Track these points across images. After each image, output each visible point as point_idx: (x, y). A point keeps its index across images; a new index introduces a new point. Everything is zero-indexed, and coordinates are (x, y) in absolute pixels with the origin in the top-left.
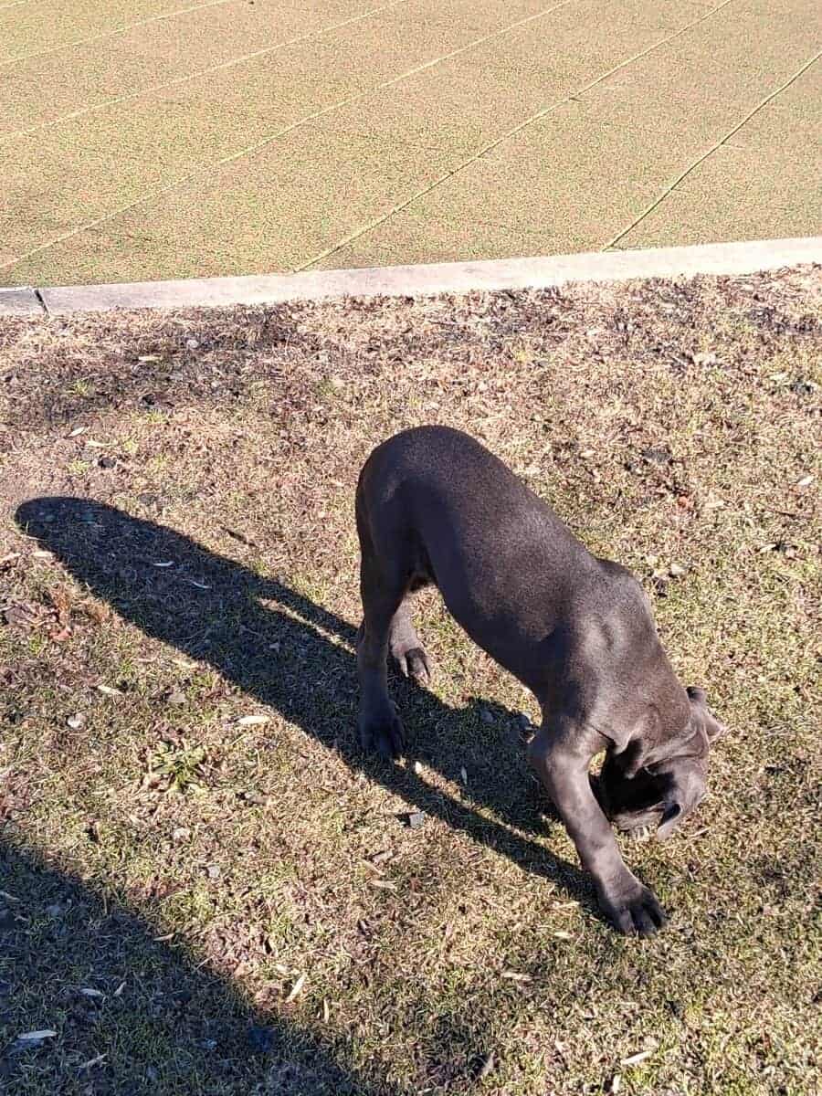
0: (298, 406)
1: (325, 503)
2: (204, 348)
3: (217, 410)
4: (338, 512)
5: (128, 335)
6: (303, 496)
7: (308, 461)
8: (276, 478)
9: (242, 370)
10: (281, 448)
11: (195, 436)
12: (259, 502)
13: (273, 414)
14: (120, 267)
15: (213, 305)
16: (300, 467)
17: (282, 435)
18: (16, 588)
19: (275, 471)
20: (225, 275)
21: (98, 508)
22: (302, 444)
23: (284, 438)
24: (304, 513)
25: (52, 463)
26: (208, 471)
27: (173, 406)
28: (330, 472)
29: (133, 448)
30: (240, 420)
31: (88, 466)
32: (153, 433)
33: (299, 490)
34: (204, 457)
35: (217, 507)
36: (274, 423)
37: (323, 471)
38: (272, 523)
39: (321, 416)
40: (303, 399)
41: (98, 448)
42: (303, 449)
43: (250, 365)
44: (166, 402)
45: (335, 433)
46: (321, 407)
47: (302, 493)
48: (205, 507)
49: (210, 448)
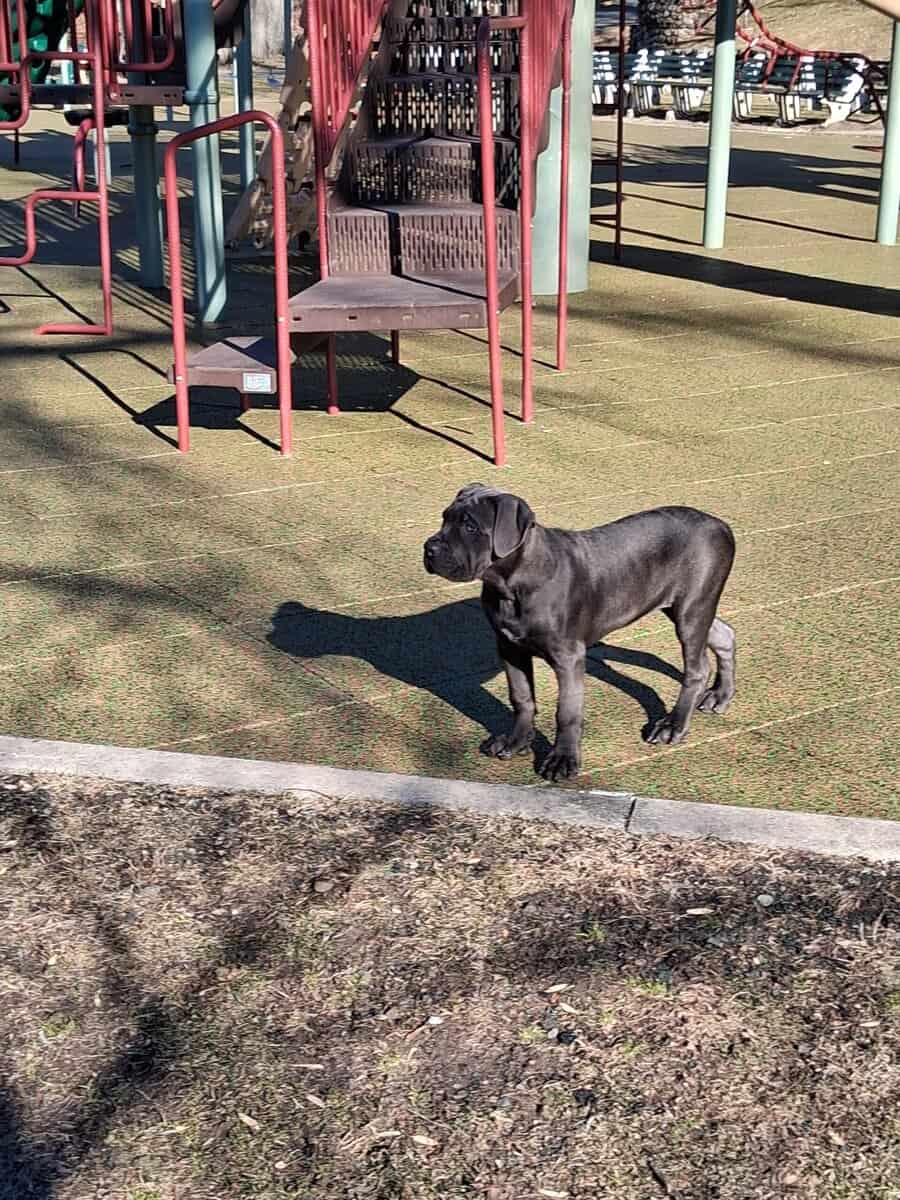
0: (844, 1014)
1: (804, 1163)
2: (777, 908)
3: (739, 997)
4: (815, 1180)
5: (700, 874)
6: (781, 1146)
7: (812, 1096)
8: (759, 1109)
9: (806, 947)
10: (791, 1068)
11: (691, 1026)
12: (716, 1138)
13: (807, 1020)
14: (753, 785)
15: (828, 852)
16: (798, 1102)
17: (800, 1050)
18: (369, 1176)
19: (762, 1100)
20: (870, 816)
21: (520, 1095)
22: (818, 1070)
23: (802, 1056)
24: (769, 1170)
25: (505, 1022)
26: (680, 1077)
27: (689, 978)
28: (836, 1119)
29: (608, 1025)
30: (760, 1016)
31: (542, 1035)
32: (644, 1010)
33: (781, 1136)
34: (685, 1057)
35: (660, 1132)
36: (802, 1031)
37: (827, 1116)
38: (716, 1173)
39: (867, 1036)
40: (858, 1006)
41: (569, 1014)
42: (816, 1078)
43: (819, 944)
44: (684, 972)
45: (870, 1066)
46: (877, 1023)
47: (783, 1141)
48: (645, 1128)
49: (698, 1047)
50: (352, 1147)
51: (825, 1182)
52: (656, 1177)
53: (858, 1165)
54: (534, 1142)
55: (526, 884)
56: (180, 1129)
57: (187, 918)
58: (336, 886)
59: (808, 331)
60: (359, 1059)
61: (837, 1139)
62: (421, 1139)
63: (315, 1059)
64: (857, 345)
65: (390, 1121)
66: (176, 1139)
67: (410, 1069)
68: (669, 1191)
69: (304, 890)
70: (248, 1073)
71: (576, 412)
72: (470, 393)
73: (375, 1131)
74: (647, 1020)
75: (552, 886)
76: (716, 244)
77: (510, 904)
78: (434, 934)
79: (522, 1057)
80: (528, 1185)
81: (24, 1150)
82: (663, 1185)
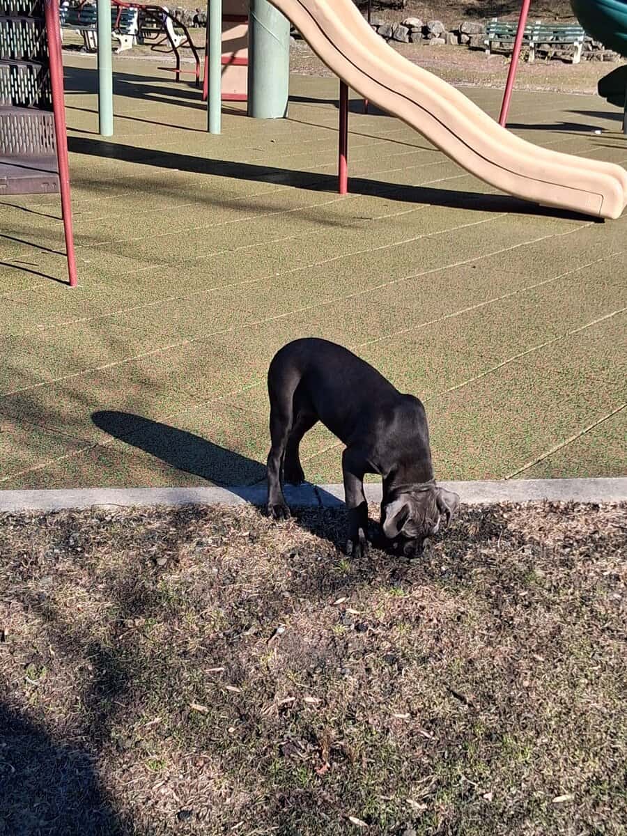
0: (508, 590)
1: (529, 674)
3: (445, 590)
6: (512, 667)
7: (515, 637)
8: (490, 649)
9: (465, 557)
10: (494, 625)
11: (428, 609)
12: (476, 669)
13: (488, 596)
16: (509, 642)
17: (495, 614)
18: (290, 726)
19: (489, 644)
20: (453, 480)
21: (354, 664)
22: (511, 622)
23: (496, 616)
24: (512, 681)
25: (321, 625)
26: (437, 639)
27: (412, 584)
28: (533, 647)
29: (381, 616)
30: (463, 599)
31: (347, 629)
32: (396, 605)
33: (508, 661)
34: (434, 628)
35: (444, 671)
36: (489, 603)
37: (527, 647)
38: (486, 688)
39: (525, 600)
40: (512, 585)
41: (355, 614)
42: (512, 627)
43: (471, 554)
44: (406, 580)
45: (537, 615)
46: (526, 593)
47: (511, 664)
48: (435, 670)
49: (439, 621)
50: (269, 711)
51: (545, 682)
52: (456, 695)
53: (559, 669)
54: (376, 689)
55: (287, 544)
56: (157, 720)
57: (83, 593)
58: (168, 560)
59: (206, 190)
60: (244, 660)
61: (540, 658)
62: (309, 699)
63: (216, 664)
64: (241, 198)
65: (285, 693)
66: (156, 727)
67: (280, 661)
68: (468, 701)
69: (149, 565)
70: (180, 680)
71: (97, 248)
72: (16, 238)
73: (279, 700)
74: (402, 611)
75: (301, 543)
76: (109, 133)
77: (283, 556)
78: (248, 580)
79: (342, 643)
80: (386, 714)
81: (58, 751)
82: (462, 699)
